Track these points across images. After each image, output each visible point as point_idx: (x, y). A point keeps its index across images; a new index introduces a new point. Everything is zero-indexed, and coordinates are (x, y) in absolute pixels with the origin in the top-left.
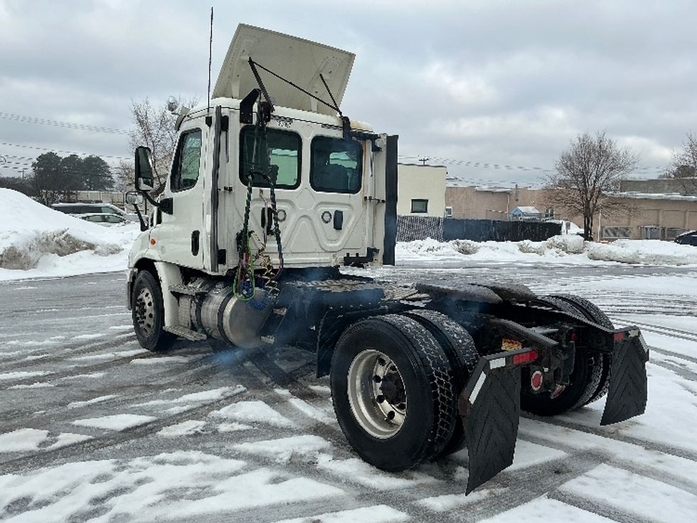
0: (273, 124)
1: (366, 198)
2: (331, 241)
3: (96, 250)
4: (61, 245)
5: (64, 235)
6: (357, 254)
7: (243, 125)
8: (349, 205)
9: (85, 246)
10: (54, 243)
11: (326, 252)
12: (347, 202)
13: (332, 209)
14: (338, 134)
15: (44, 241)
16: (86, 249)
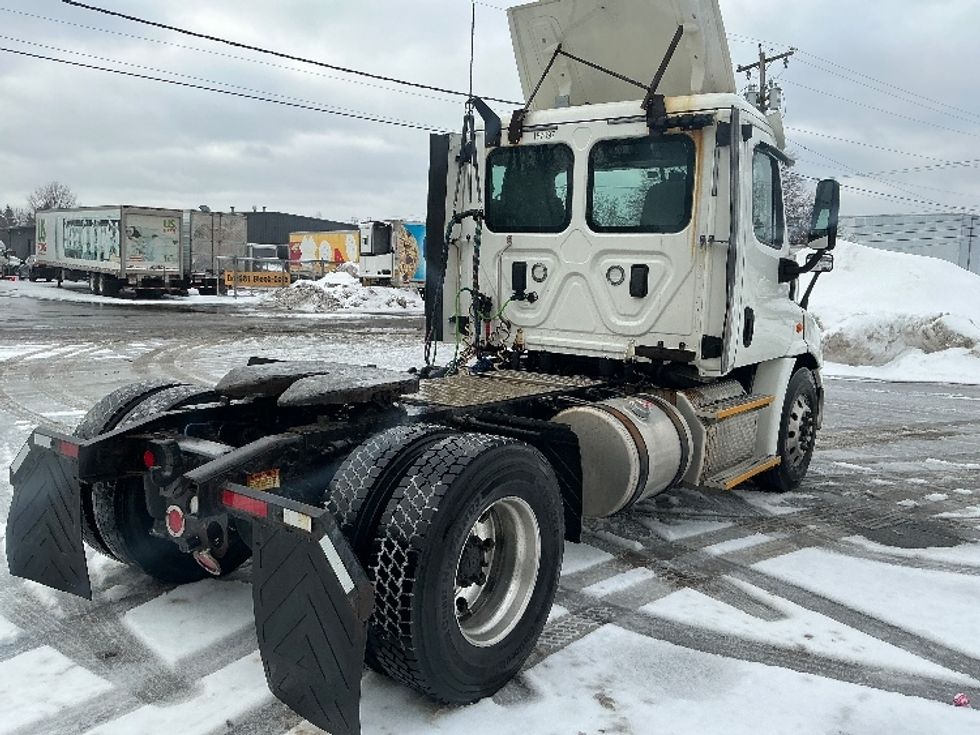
0: (528, 139)
1: (703, 239)
2: (626, 316)
3: (974, 349)
4: (928, 338)
5: (934, 323)
6: (682, 345)
7: (489, 150)
8: (661, 253)
9: (959, 340)
10: (920, 332)
11: (615, 334)
12: (658, 248)
13: (627, 262)
14: (640, 130)
15: (910, 329)
16: (959, 345)
